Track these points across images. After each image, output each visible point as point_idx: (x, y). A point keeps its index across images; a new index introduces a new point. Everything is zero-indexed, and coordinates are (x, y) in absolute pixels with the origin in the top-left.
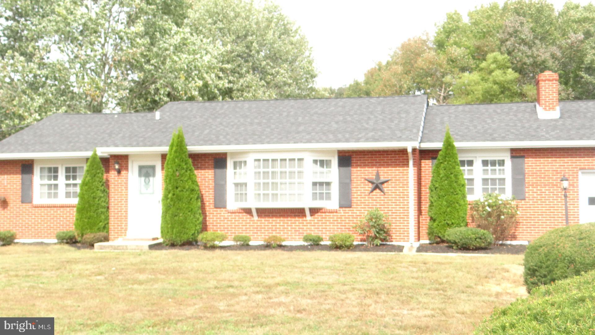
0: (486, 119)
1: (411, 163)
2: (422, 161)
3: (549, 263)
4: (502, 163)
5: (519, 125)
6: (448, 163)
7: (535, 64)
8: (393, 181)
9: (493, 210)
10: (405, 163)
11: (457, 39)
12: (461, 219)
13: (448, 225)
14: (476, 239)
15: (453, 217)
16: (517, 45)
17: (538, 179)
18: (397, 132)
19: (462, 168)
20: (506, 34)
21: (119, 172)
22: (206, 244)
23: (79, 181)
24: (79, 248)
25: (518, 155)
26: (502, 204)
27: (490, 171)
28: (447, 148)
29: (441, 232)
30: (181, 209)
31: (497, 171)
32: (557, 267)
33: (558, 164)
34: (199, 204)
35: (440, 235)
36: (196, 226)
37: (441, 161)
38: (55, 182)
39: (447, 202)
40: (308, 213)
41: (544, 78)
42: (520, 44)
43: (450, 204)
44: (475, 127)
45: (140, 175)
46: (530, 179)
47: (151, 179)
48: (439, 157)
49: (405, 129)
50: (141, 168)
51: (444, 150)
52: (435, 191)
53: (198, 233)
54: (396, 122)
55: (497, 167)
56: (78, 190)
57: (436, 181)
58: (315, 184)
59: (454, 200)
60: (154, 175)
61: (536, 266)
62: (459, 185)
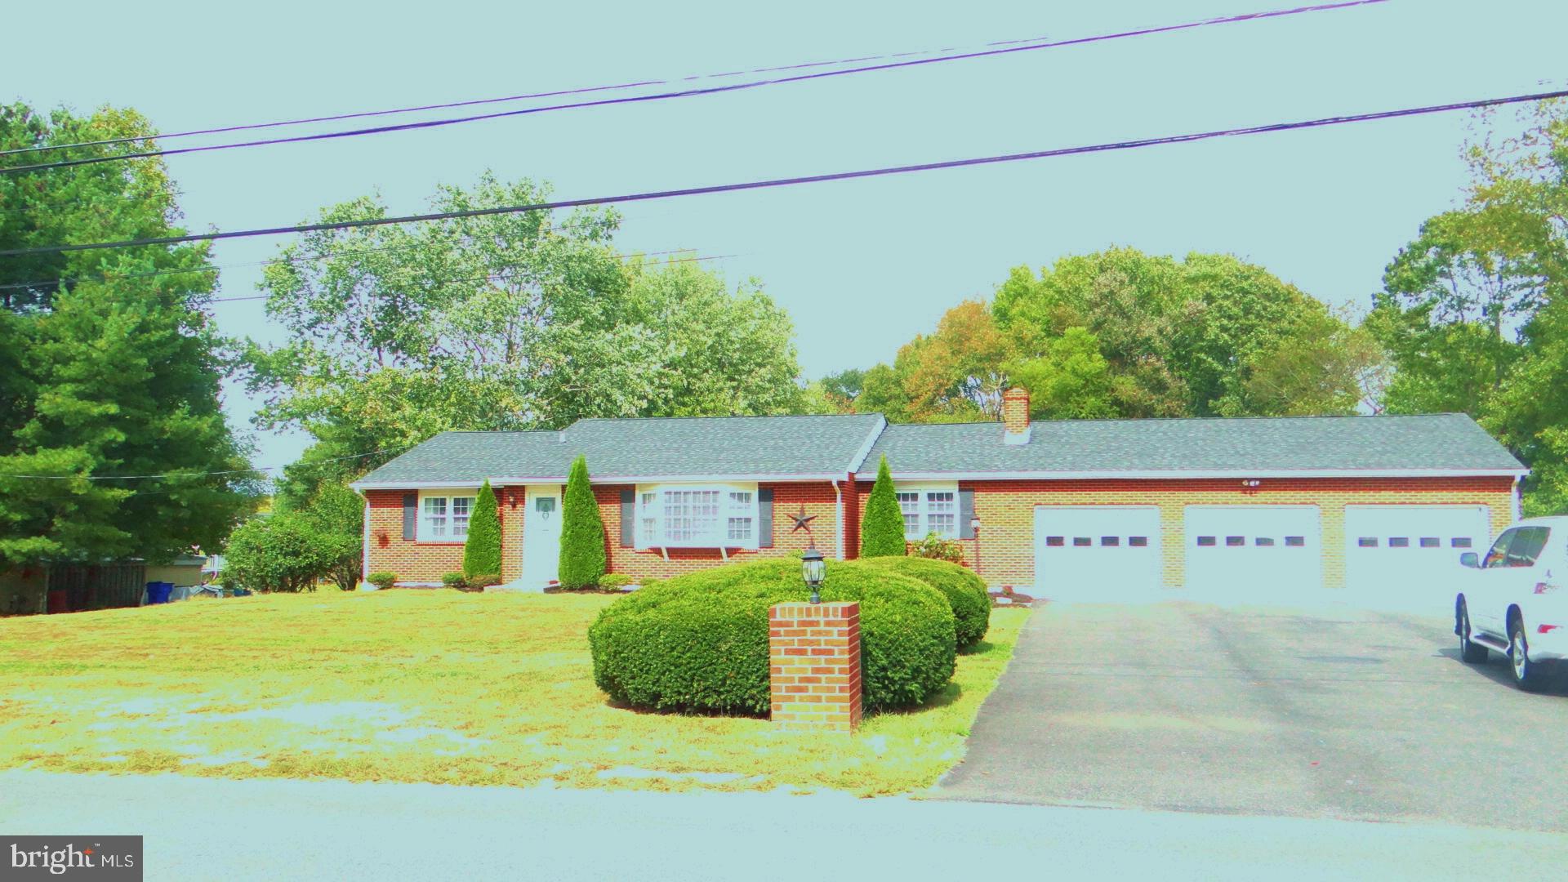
0: (945, 444)
1: (839, 497)
2: (854, 494)
4: (949, 496)
6: (882, 497)
8: (820, 518)
10: (832, 498)
17: (989, 515)
18: (826, 462)
19: (902, 503)
21: (514, 506)
22: (607, 587)
23: (469, 515)
24: (467, 591)
25: (967, 488)
26: (949, 542)
27: (936, 506)
28: (881, 481)
30: (580, 548)
31: (945, 506)
33: (1011, 499)
34: (602, 542)
36: (597, 567)
37: (877, 494)
38: (442, 516)
40: (724, 553)
42: (1115, 314)
43: (883, 544)
44: (927, 453)
45: (538, 509)
46: (981, 516)
47: (550, 513)
48: (874, 491)
50: (539, 500)
51: (878, 483)
53: (600, 575)
55: (945, 502)
56: (468, 524)
58: (732, 520)
59: (887, 540)
60: (553, 510)
62: (895, 522)
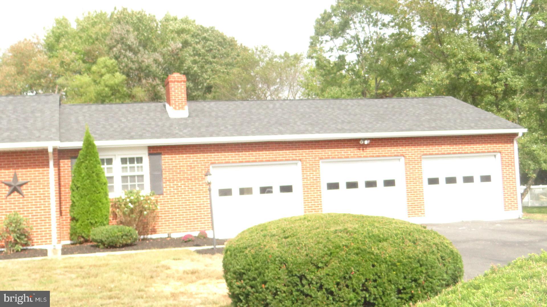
0: (121, 118)
1: (51, 163)
2: (61, 161)
3: (258, 265)
4: (140, 160)
5: (153, 123)
6: (89, 162)
7: (140, 69)
8: (33, 183)
9: (135, 207)
10: (45, 164)
11: (66, 44)
12: (105, 218)
13: (92, 224)
14: (122, 236)
15: (96, 216)
16: (123, 51)
17: (175, 174)
18: (35, 132)
19: (102, 166)
20: (114, 41)
25: (155, 152)
26: (144, 200)
27: (128, 169)
28: (87, 148)
29: (84, 232)
31: (136, 168)
32: (267, 268)
33: (191, 160)
35: (83, 235)
37: (82, 160)
39: (89, 201)
41: (173, 80)
42: (126, 50)
43: (93, 203)
44: (112, 126)
46: (167, 175)
49: (43, 129)
51: (85, 149)
52: (76, 191)
54: (31, 121)
55: (136, 165)
57: (78, 181)
59: (96, 199)
61: (243, 269)
62: (101, 184)
